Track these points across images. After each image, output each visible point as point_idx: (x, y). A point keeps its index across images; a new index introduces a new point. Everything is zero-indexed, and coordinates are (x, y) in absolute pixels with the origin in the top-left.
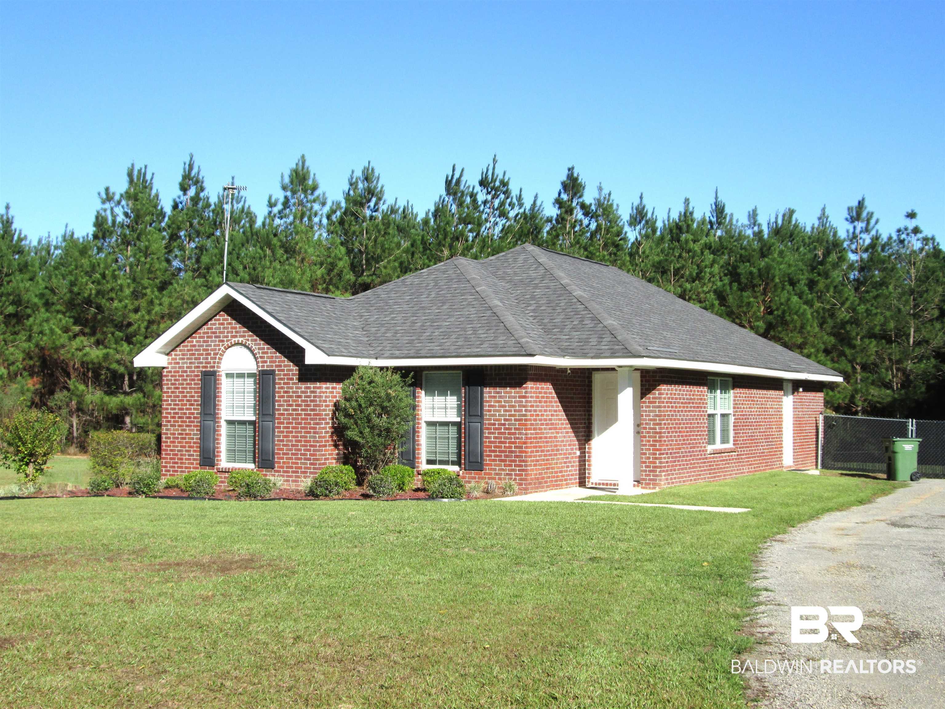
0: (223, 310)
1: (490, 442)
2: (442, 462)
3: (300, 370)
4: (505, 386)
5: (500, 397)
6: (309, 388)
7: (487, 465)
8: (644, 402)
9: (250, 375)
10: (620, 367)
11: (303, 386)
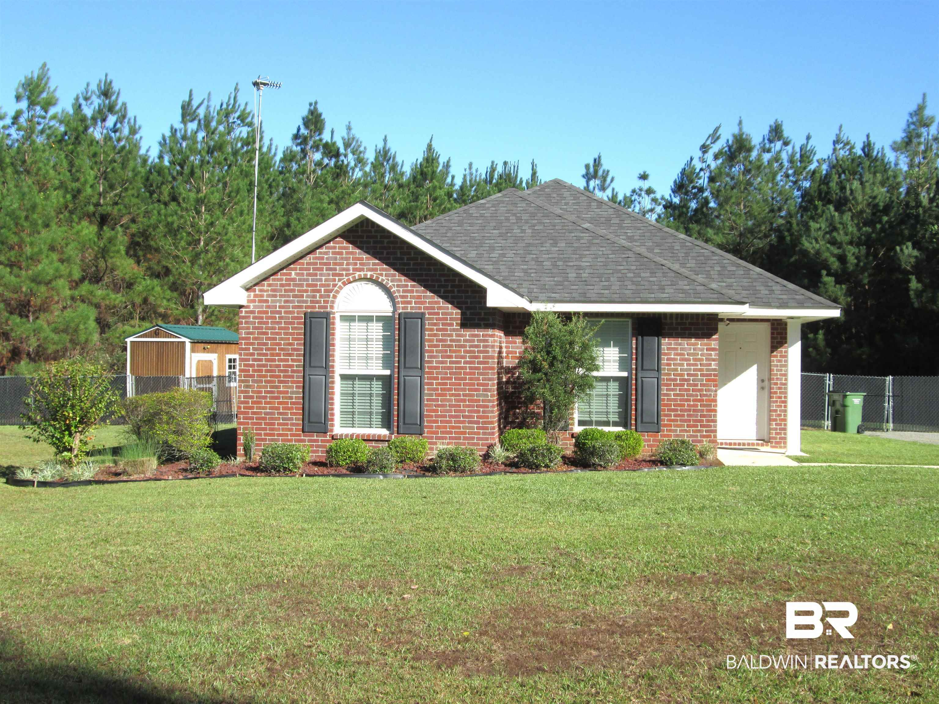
0: (341, 236)
1: (668, 400)
2: (599, 423)
3: (462, 314)
4: (690, 336)
5: (682, 349)
6: (478, 336)
7: (665, 425)
8: (776, 356)
9: (379, 319)
10: (792, 318)
11: (468, 333)
